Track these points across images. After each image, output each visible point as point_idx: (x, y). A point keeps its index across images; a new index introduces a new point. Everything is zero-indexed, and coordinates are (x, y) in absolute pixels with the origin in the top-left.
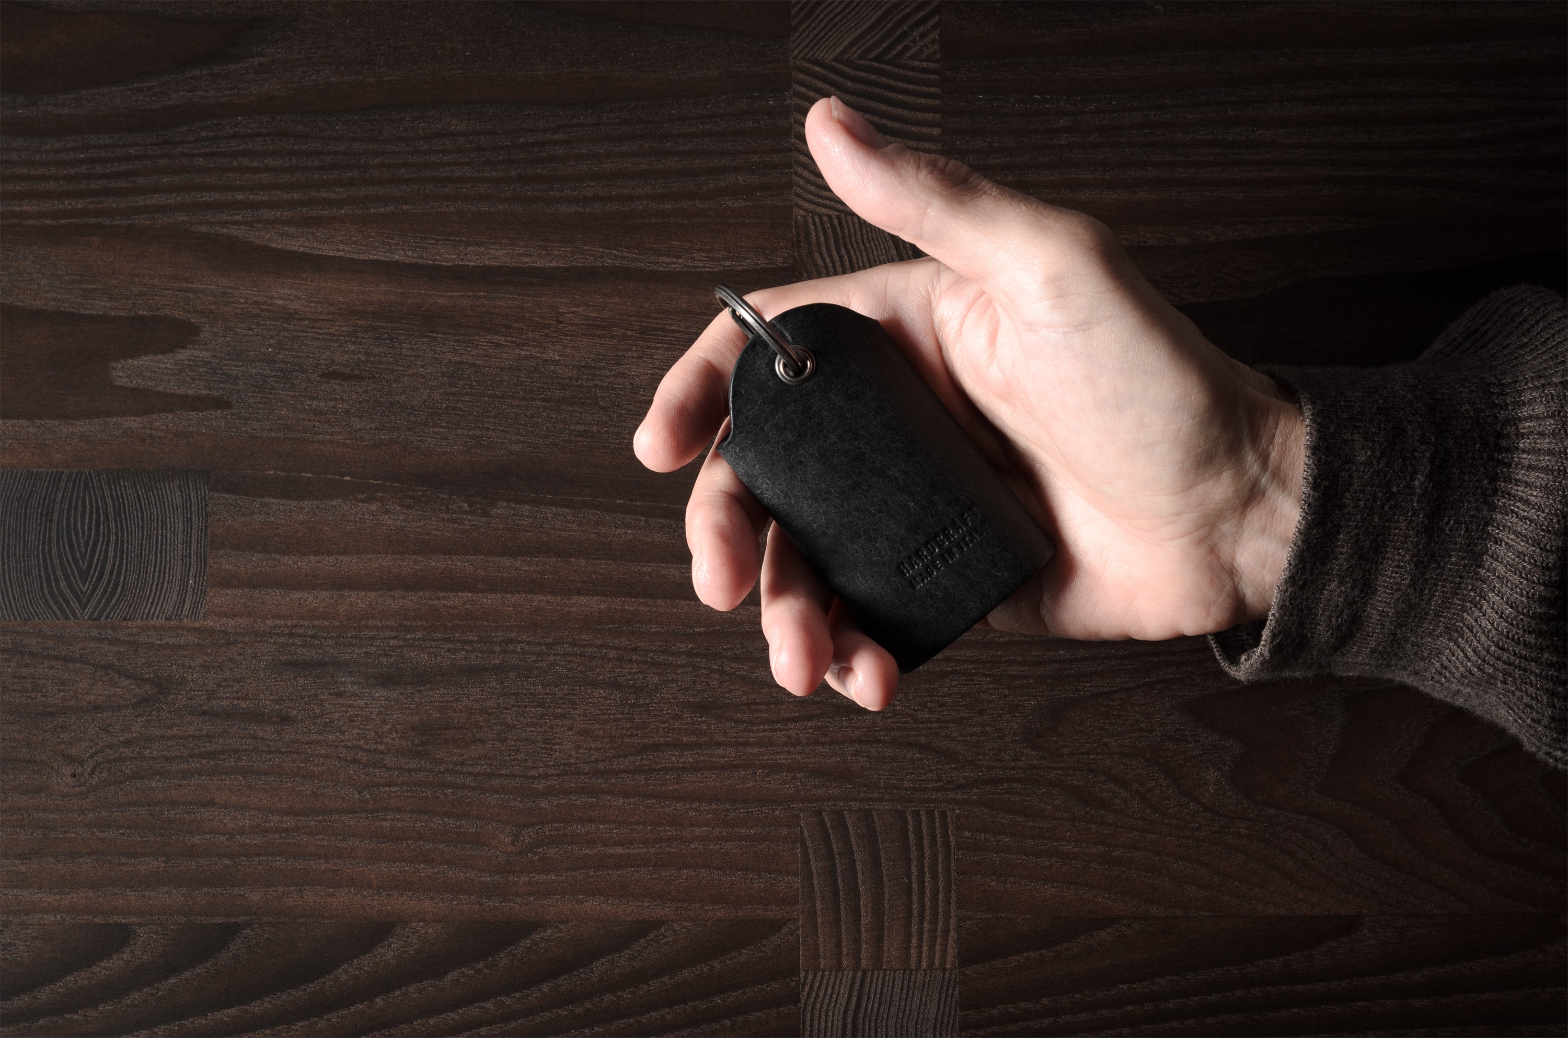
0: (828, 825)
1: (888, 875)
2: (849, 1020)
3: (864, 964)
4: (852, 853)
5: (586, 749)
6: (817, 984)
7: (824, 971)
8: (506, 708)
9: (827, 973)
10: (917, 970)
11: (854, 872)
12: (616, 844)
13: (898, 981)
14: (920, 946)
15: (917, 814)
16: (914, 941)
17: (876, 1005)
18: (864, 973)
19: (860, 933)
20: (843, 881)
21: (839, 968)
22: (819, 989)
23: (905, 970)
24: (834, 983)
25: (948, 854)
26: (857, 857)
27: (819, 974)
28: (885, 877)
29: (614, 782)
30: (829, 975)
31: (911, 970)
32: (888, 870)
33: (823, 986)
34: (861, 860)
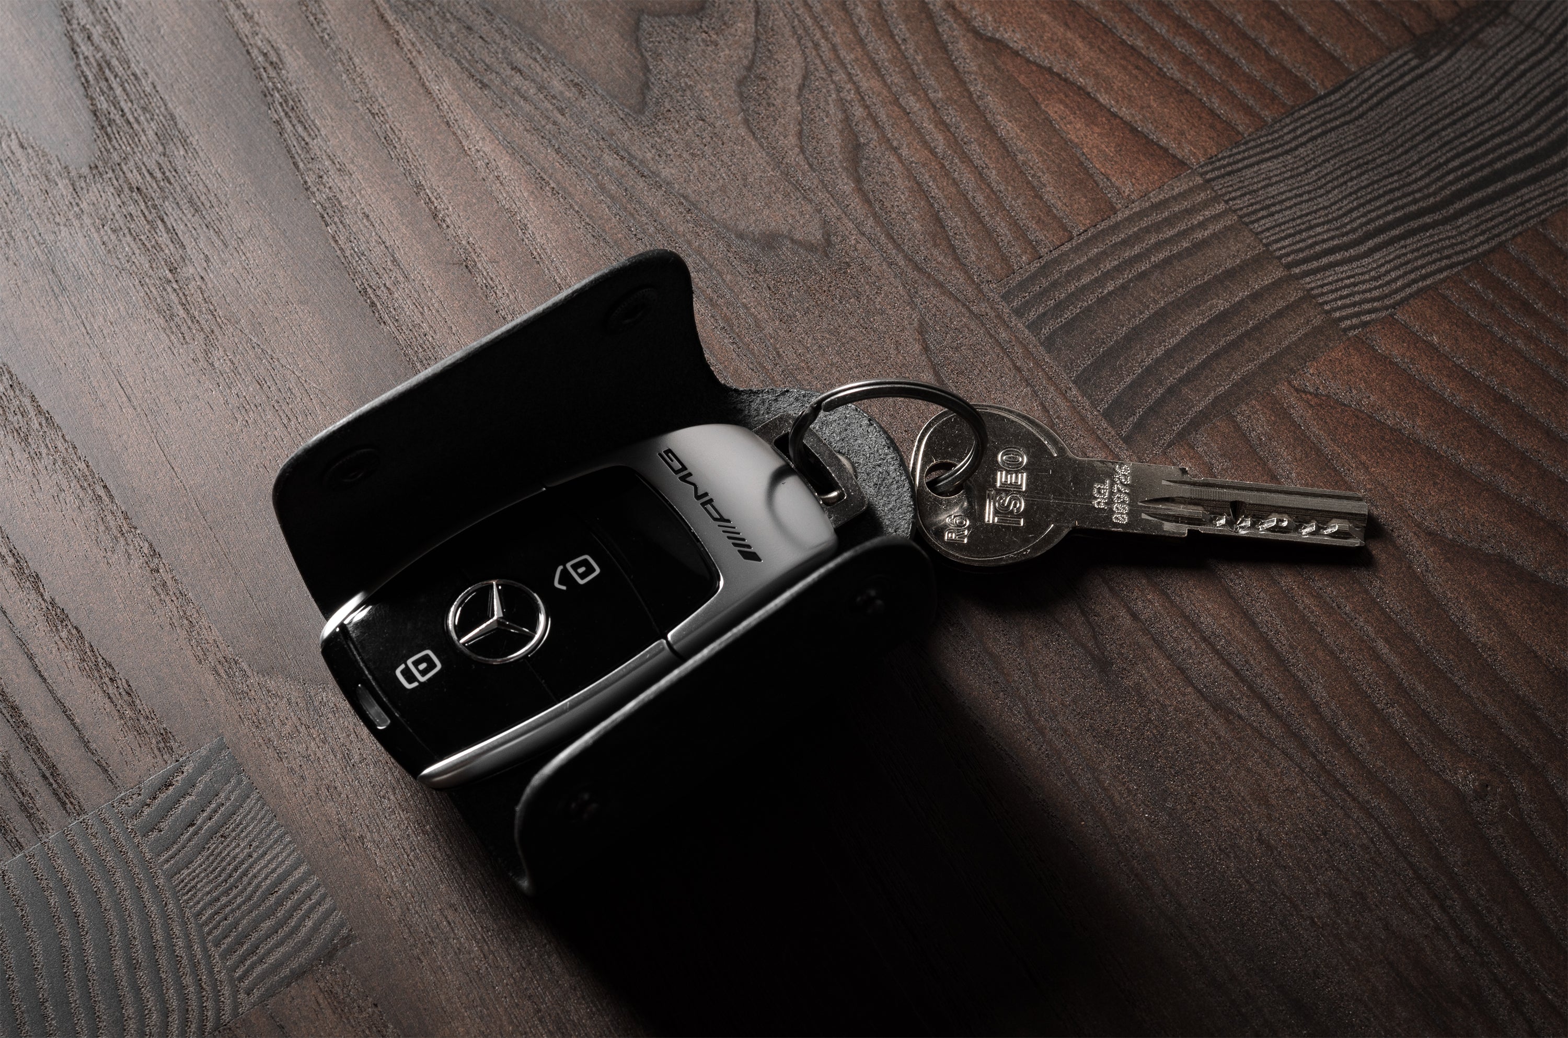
0: (1135, 419)
1: (1141, 313)
2: (1363, 248)
3: (1279, 273)
4: (1148, 371)
5: (1281, 781)
6: (1350, 311)
7: (1328, 312)
8: (1313, 923)
9: (1327, 307)
10: (1235, 211)
11: (1168, 354)
12: (1378, 657)
13: (1268, 222)
14: (1202, 225)
15: (1034, 327)
16: (1199, 235)
17: (1319, 230)
18: (1288, 266)
19: (1243, 300)
20: (1192, 359)
21: (1308, 297)
22: (1354, 305)
23: (1247, 224)
24: (1332, 291)
25: (1056, 261)
26: (1148, 361)
27: (1337, 314)
28: (1147, 314)
29: (1297, 715)
30: (1326, 303)
31: (1241, 217)
32: (1134, 316)
33: (1347, 301)
34: (1148, 355)
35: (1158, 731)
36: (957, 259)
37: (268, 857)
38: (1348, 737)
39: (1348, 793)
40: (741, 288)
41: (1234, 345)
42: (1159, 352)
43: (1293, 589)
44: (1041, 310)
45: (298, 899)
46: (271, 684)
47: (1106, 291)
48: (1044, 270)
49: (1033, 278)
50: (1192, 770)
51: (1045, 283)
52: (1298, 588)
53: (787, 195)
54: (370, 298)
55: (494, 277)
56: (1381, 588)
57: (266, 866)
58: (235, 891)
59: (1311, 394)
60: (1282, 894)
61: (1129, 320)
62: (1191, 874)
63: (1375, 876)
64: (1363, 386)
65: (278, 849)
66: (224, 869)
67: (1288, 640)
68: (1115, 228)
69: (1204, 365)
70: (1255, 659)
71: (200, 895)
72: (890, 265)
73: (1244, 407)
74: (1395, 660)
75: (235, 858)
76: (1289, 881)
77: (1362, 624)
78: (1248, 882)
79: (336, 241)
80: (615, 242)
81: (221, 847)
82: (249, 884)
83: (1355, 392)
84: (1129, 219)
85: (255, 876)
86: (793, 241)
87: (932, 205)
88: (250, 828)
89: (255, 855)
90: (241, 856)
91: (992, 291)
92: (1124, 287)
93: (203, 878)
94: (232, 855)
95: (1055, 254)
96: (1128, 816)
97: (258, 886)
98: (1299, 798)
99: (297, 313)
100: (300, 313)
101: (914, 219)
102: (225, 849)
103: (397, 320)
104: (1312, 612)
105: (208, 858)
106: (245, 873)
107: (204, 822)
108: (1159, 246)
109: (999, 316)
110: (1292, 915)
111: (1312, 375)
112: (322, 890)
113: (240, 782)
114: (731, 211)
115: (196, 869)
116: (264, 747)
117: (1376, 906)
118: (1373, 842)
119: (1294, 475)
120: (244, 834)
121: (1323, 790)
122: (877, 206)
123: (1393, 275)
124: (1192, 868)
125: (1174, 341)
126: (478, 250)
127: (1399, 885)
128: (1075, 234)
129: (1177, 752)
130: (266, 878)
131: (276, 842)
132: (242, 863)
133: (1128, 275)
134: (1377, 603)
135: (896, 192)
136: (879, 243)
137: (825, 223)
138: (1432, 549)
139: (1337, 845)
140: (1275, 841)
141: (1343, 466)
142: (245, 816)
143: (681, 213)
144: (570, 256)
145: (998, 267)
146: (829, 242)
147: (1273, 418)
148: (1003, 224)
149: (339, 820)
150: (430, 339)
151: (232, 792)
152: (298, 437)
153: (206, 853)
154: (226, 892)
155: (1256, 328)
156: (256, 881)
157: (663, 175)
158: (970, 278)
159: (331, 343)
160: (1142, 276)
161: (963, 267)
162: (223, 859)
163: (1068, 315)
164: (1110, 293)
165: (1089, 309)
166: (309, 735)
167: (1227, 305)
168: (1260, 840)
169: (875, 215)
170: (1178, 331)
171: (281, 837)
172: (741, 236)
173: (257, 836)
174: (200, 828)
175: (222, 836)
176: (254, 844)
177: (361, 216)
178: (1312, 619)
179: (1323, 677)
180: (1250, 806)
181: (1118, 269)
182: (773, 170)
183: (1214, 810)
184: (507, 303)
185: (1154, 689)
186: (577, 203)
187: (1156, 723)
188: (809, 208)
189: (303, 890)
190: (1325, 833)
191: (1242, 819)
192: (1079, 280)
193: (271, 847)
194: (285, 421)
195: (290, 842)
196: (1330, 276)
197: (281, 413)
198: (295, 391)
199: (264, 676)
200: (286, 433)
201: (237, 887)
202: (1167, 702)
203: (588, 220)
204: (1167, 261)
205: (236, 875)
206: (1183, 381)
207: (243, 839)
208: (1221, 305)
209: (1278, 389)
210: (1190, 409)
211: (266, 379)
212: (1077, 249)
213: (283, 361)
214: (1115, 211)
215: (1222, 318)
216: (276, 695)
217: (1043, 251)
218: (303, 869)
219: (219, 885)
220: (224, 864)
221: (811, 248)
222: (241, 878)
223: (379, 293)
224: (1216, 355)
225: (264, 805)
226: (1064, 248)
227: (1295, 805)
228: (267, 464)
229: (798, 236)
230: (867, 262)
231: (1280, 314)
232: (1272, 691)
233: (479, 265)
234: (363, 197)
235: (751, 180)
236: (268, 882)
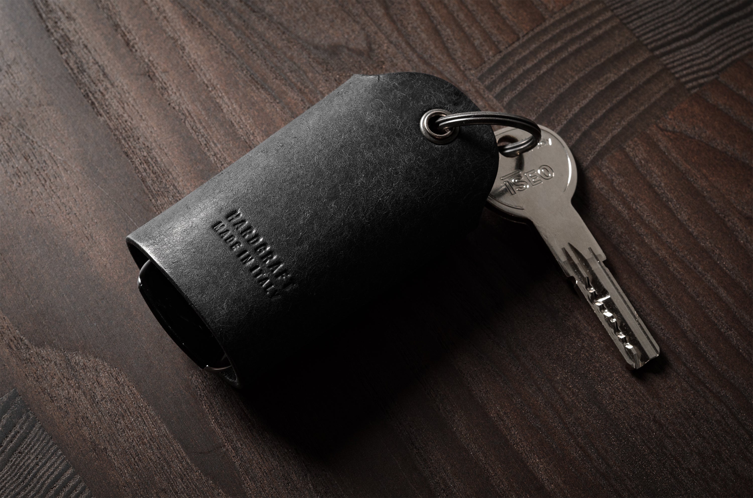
1: (564, 85)
2: (697, 36)
3: (647, 55)
4: (571, 122)
6: (691, 77)
7: (678, 79)
8: (690, 472)
9: (677, 75)
10: (617, 16)
11: (582, 110)
12: (720, 299)
13: (638, 23)
14: (598, 26)
15: (499, 97)
16: (597, 33)
17: (669, 26)
18: (652, 50)
19: (625, 74)
20: (597, 113)
21: (665, 69)
22: (693, 73)
23: (625, 24)
24: (680, 65)
25: (510, 54)
26: (570, 116)
27: (683, 80)
28: (568, 85)
29: (673, 339)
30: (676, 72)
31: (621, 20)
32: (560, 87)
33: (689, 71)
34: (570, 111)
35: (589, 354)
36: (449, 55)
37: (48, 465)
38: (705, 351)
39: (707, 387)
40: (318, 82)
41: (622, 102)
42: (576, 109)
43: (666, 258)
44: (503, 86)
45: (68, 491)
46: (44, 353)
47: (542, 72)
48: (503, 61)
49: (497, 66)
50: (611, 378)
51: (504, 69)
52: (669, 257)
53: (343, 20)
54: (90, 99)
55: (166, 82)
56: (720, 255)
57: (47, 470)
58: (29, 488)
59: (670, 131)
60: (670, 454)
61: (557, 90)
62: (614, 445)
63: (726, 440)
64: (701, 125)
65: (54, 460)
66: (22, 474)
67: (665, 291)
68: (545, 31)
69: (604, 116)
70: (645, 304)
71: (8, 491)
72: (409, 61)
73: (630, 142)
74: (730, 300)
75: (28, 466)
76: (674, 446)
77: (709, 278)
78: (649, 448)
79: (68, 64)
80: (240, 55)
81: (19, 459)
82: (38, 482)
83: (697, 129)
84: (554, 25)
85: (41, 477)
86: (349, 49)
87: (432, 22)
88: (36, 447)
89: (40, 464)
90: (32, 465)
91: (472, 75)
92: (552, 69)
93: (9, 480)
94: (26, 464)
95: (510, 49)
96: (574, 410)
97: (43, 483)
98: (677, 392)
99: (46, 111)
100: (49, 112)
101: (422, 31)
102: (21, 460)
103: (108, 113)
104: (679, 272)
105: (11, 467)
106: (35, 476)
107: (8, 444)
108: (572, 41)
109: (477, 91)
110: (677, 468)
111: (671, 119)
112: (83, 484)
113: (28, 417)
114: (310, 32)
115: (5, 474)
116: (42, 394)
117: (728, 459)
118: (723, 418)
119: (663, 184)
120: (33, 451)
121: (691, 387)
122: (399, 25)
123: (716, 52)
124: (614, 441)
125: (585, 102)
126: (156, 65)
127: (741, 445)
128: (521, 35)
129: (601, 367)
130: (48, 478)
131: (53, 454)
132: (32, 469)
133: (555, 61)
134: (718, 264)
135: (410, 14)
136: (401, 48)
137: (368, 37)
138: (749, 228)
139: (702, 421)
140: (664, 420)
141: (693, 177)
142: (33, 439)
143: (279, 34)
144: (212, 66)
145: (475, 59)
146: (371, 50)
147: (648, 149)
148: (477, 32)
149: (91, 438)
150: (129, 124)
151: (23, 424)
152: (52, 192)
153: (10, 464)
154: (24, 489)
155: (635, 91)
156: (42, 481)
157: (267, 10)
158: (458, 68)
159: (68, 130)
160: (564, 61)
161: (454, 61)
162: (21, 467)
163: (519, 88)
164: (544, 73)
165: (532, 84)
166: (69, 385)
167: (616, 77)
168: (655, 421)
169: (398, 30)
170: (587, 95)
171: (56, 451)
172: (316, 47)
173: (40, 452)
174: (5, 448)
175: (19, 453)
176: (40, 457)
177: (82, 46)
178: (679, 277)
179: (687, 314)
180: (648, 399)
181: (549, 57)
182: (334, 4)
183: (626, 402)
184: (175, 98)
185: (585, 327)
186: (214, 31)
187: (588, 348)
188: (357, 28)
189: (71, 485)
190: (694, 414)
191: (643, 408)
192: (525, 65)
193: (50, 458)
194: (43, 182)
195: (61, 454)
196: (678, 55)
197: (40, 177)
198: (48, 162)
199: (39, 348)
200: (44, 190)
201: (30, 485)
202: (594, 335)
203: (222, 42)
204: (578, 51)
205: (29, 477)
206: (593, 127)
207: (32, 454)
208: (612, 77)
209: (650, 130)
210: (597, 145)
211: (30, 155)
212: (523, 46)
213: (40, 144)
214: (544, 20)
215: (614, 86)
216: (47, 360)
217: (502, 48)
218: (70, 471)
219: (19, 484)
220: (21, 470)
221: (360, 53)
222: (33, 479)
223: (96, 96)
224: (611, 110)
225: (44, 431)
226: (516, 45)
227: (675, 397)
228: (34, 211)
229: (351, 46)
230: (395, 61)
231: (649, 81)
232: (657, 324)
233: (157, 74)
234: (83, 34)
235: (321, 11)
236: (49, 480)
